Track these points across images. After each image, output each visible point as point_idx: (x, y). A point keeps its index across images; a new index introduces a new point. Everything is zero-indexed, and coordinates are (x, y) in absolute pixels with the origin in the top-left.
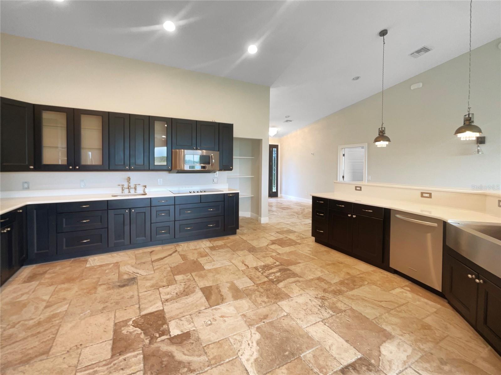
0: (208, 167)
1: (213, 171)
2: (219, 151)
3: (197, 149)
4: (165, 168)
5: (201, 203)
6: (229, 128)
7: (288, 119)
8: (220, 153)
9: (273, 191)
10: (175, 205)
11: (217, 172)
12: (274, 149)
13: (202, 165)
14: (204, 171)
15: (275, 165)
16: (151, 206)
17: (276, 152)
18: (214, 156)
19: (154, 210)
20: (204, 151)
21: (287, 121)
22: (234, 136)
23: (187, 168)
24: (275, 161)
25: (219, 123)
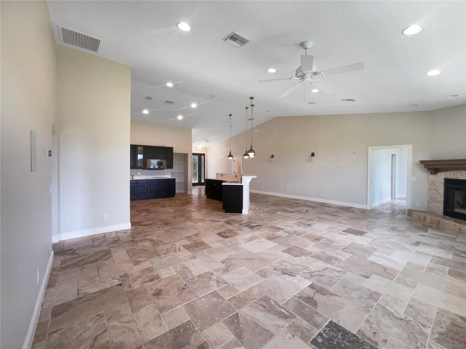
0: (162, 167)
1: (164, 169)
2: (166, 159)
3: (156, 159)
4: (142, 167)
5: (158, 182)
6: (171, 149)
7: (207, 140)
8: (167, 161)
9: (202, 182)
10: (147, 183)
11: (166, 169)
12: (202, 156)
13: (159, 166)
14: (159, 169)
15: (203, 166)
16: (137, 183)
17: (203, 158)
18: (164, 162)
19: (138, 185)
20: (160, 160)
21: (207, 141)
22: (174, 152)
23: (152, 167)
24: (203, 163)
25: (166, 147)
